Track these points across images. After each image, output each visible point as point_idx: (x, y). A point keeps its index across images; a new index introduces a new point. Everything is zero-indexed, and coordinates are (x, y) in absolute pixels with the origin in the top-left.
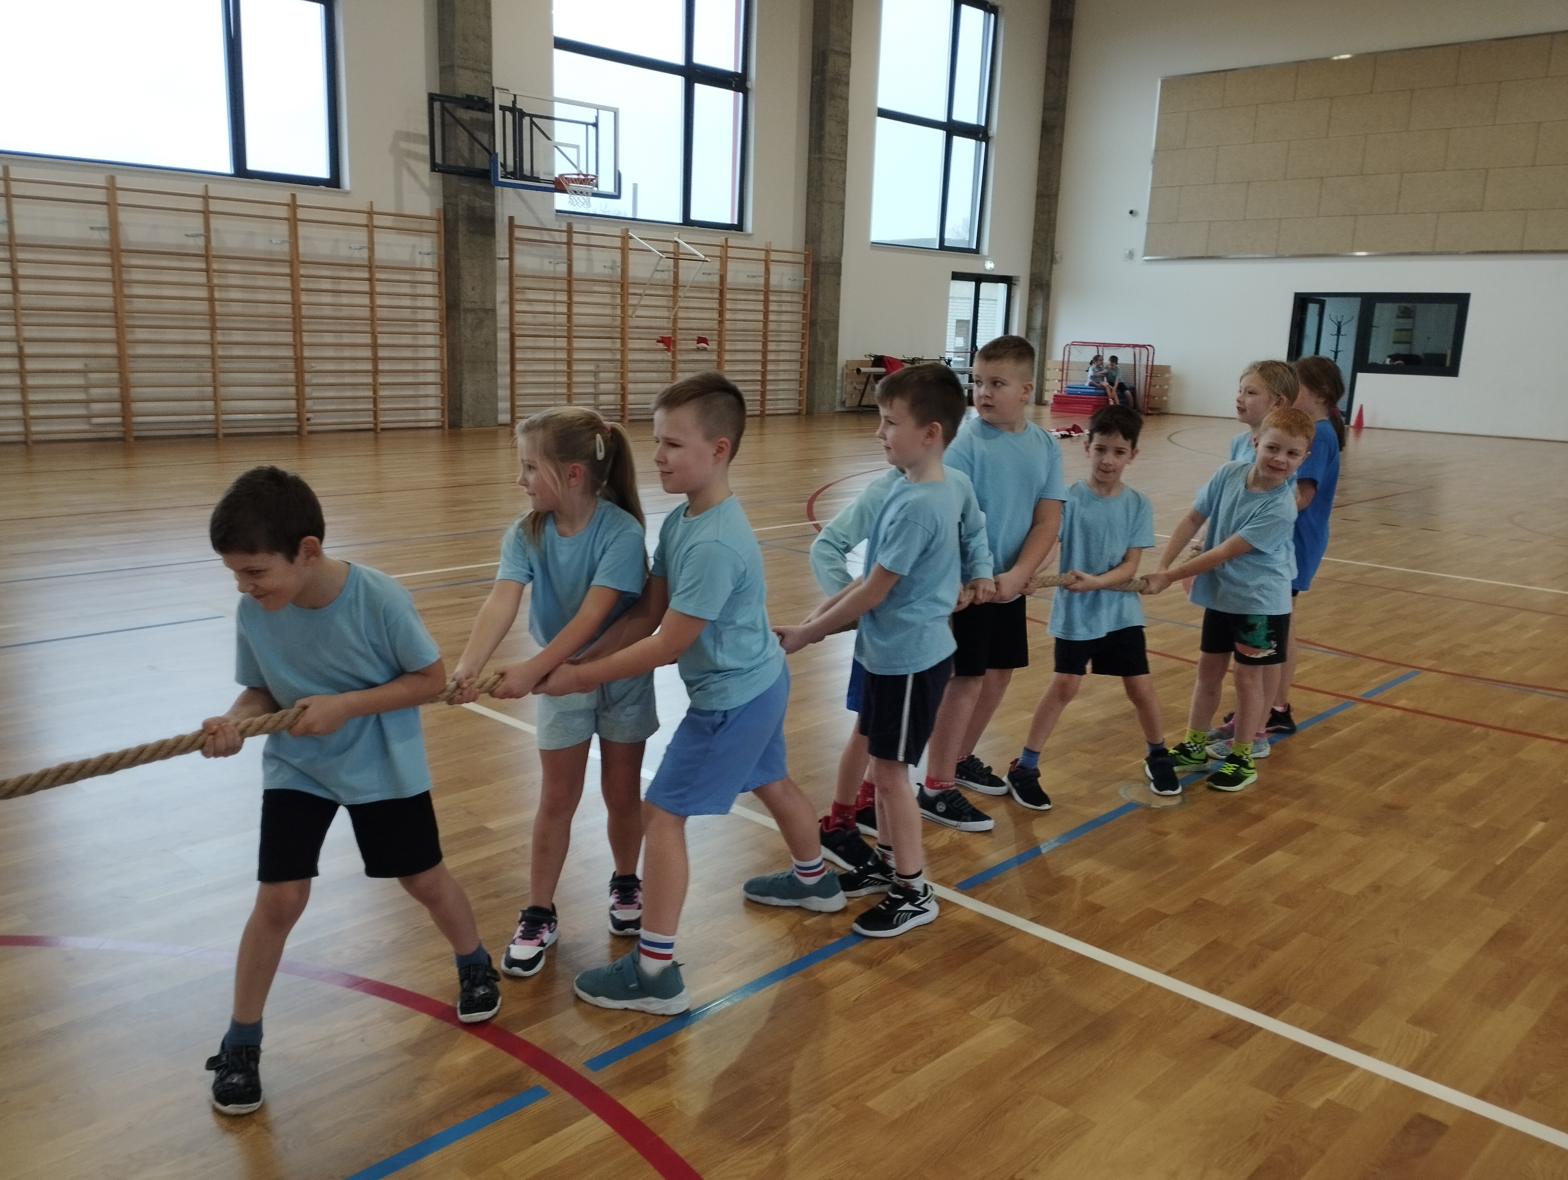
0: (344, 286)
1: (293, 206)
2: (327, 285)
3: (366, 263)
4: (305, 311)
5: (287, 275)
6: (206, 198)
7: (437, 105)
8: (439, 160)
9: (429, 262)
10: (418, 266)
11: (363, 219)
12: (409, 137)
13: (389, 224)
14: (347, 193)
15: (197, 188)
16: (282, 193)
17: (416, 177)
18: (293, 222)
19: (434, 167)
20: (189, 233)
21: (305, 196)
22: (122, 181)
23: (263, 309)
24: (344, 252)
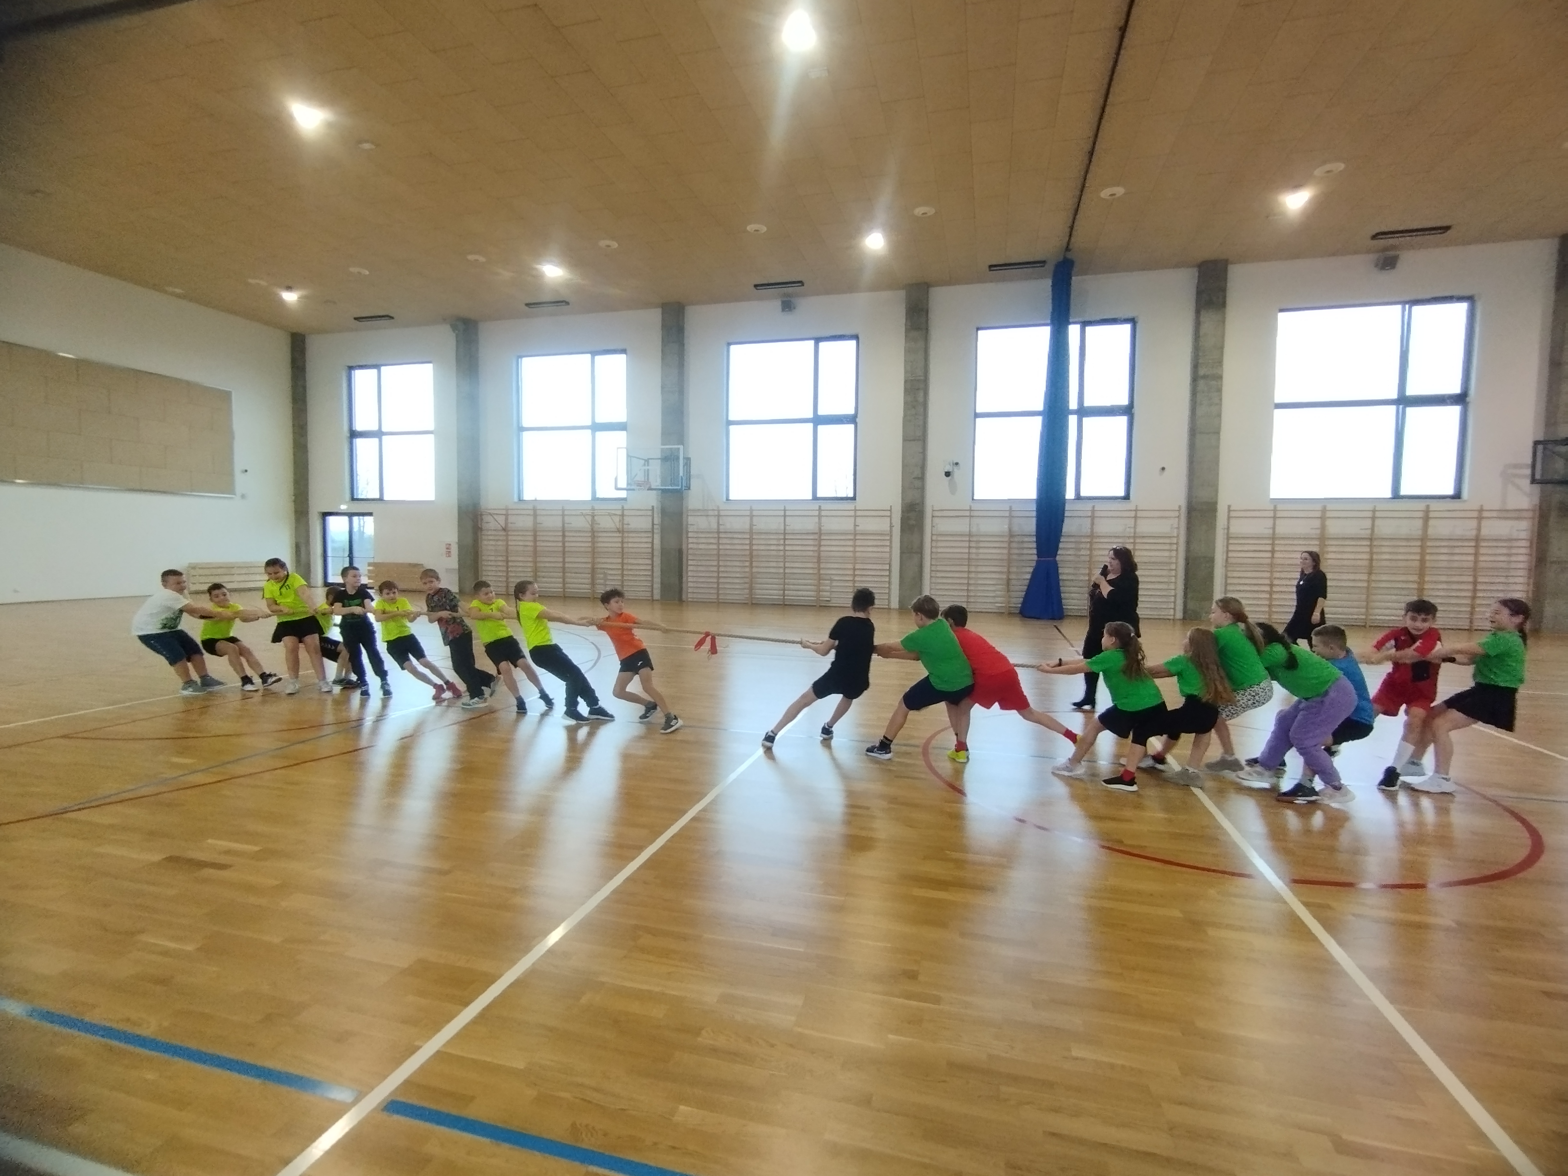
0: (1457, 551)
1: (1427, 511)
2: (1444, 550)
3: (1474, 538)
4: (1428, 564)
5: (1419, 546)
6: (1374, 511)
7: (1540, 447)
8: (1538, 476)
9: (1524, 535)
10: (1515, 537)
11: (1475, 514)
12: (1516, 466)
13: (1494, 516)
14: (1465, 501)
15: (1370, 507)
16: (1421, 505)
17: (1518, 487)
18: (1426, 519)
19: (1533, 481)
20: (1363, 528)
21: (1434, 505)
22: (1329, 506)
23: (1401, 564)
24: (1459, 532)
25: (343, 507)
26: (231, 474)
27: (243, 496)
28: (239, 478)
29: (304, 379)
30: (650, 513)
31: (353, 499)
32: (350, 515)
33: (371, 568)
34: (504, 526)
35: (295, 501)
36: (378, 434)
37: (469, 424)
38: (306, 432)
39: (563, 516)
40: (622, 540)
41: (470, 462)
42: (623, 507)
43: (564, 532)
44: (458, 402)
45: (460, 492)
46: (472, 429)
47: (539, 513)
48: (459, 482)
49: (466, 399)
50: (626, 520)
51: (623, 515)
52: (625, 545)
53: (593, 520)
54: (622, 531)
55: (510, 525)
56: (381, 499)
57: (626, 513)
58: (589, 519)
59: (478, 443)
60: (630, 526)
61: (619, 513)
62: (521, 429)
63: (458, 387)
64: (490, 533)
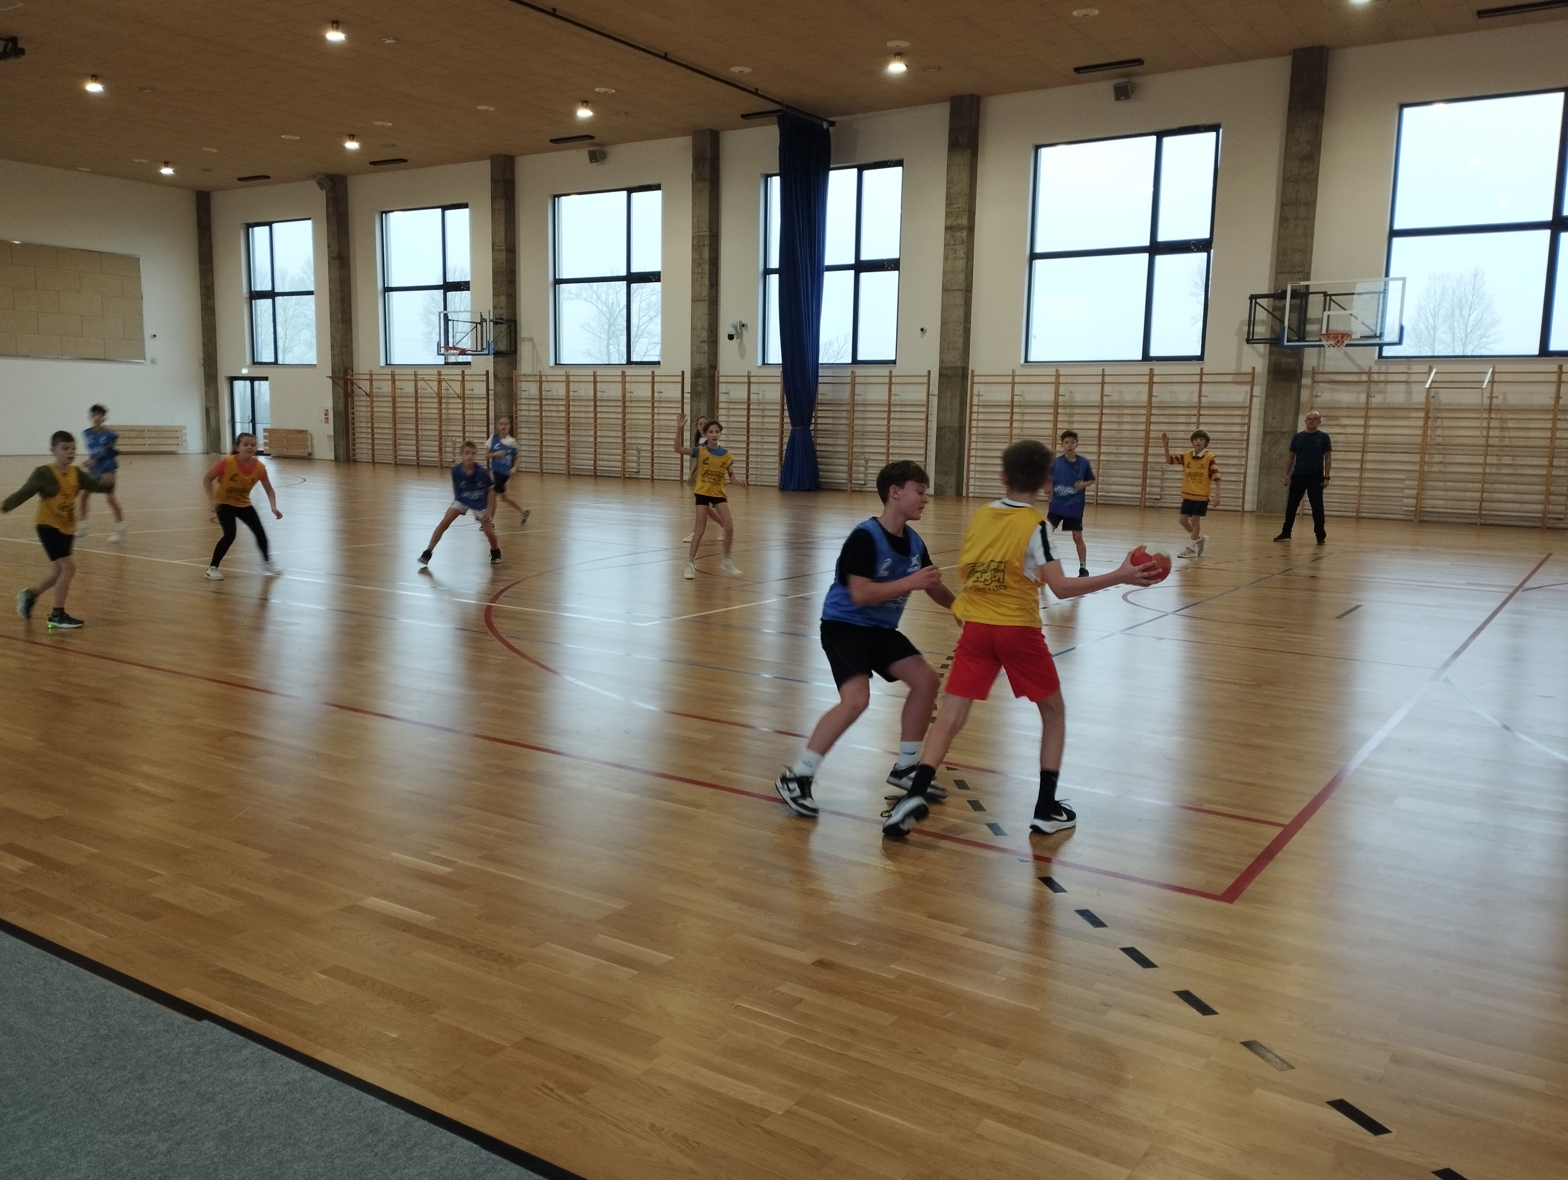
0: (1180, 420)
1: (1151, 374)
2: (1182, 419)
3: (1196, 405)
5: (1147, 415)
6: (1103, 375)
7: (1253, 302)
8: (1250, 337)
11: (1198, 379)
13: (1230, 380)
14: (1208, 363)
15: (1099, 371)
16: (1146, 369)
18: (1152, 384)
19: (1248, 341)
22: (1062, 371)
23: (1128, 435)
24: (1182, 399)
25: (245, 372)
26: (142, 340)
27: (153, 361)
28: (149, 343)
29: (210, 238)
30: (484, 378)
31: (254, 363)
32: (252, 380)
33: (266, 434)
34: (368, 391)
35: (204, 365)
36: (271, 295)
37: (338, 285)
38: (213, 293)
39: (416, 381)
40: (464, 407)
41: (340, 325)
42: (463, 372)
43: (417, 398)
44: (329, 262)
45: (333, 356)
46: (342, 291)
47: (397, 377)
48: (332, 346)
49: (334, 259)
50: (468, 385)
51: (463, 381)
52: (467, 412)
53: (440, 386)
54: (463, 397)
55: (375, 390)
56: (276, 363)
57: (466, 378)
58: (435, 385)
59: (350, 305)
60: (474, 392)
61: (460, 378)
62: (388, 290)
63: (329, 246)
64: (362, 398)
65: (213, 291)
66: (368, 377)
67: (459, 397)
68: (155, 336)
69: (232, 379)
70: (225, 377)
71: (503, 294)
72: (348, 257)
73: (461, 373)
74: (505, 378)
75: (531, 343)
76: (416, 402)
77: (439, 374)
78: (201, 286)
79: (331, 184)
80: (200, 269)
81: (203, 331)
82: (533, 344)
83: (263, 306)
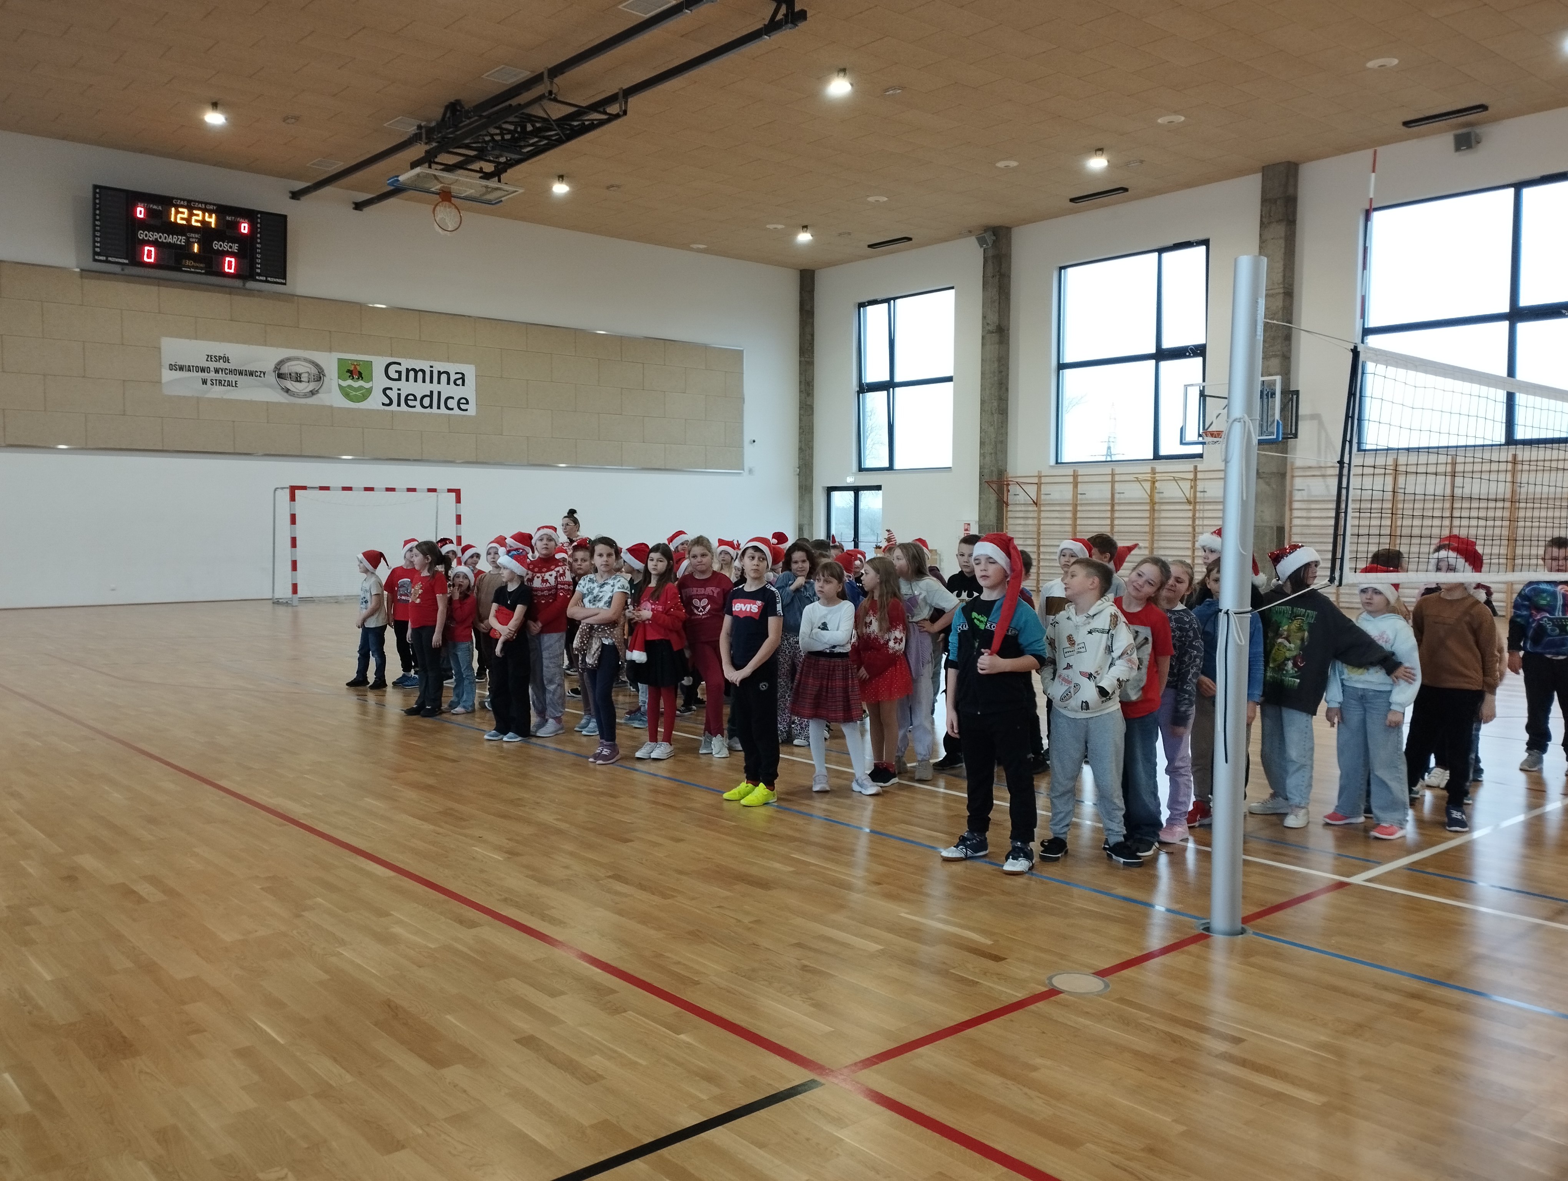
25: (850, 481)
26: (741, 446)
27: (751, 471)
28: (748, 450)
29: (812, 327)
31: (861, 469)
32: (856, 490)
34: (1032, 498)
35: (799, 474)
36: (888, 386)
37: (996, 365)
38: (813, 389)
39: (1113, 482)
40: (1194, 515)
41: (996, 416)
42: (1196, 467)
43: (1113, 505)
44: (983, 337)
45: (982, 455)
46: (1001, 372)
47: (1080, 479)
48: (982, 444)
49: (993, 332)
50: (1200, 486)
51: (1195, 479)
52: (1197, 522)
53: (1153, 488)
54: (1192, 502)
55: (1043, 497)
56: (891, 468)
57: (1199, 476)
58: (1147, 486)
59: (1007, 390)
60: (1206, 495)
61: (1191, 476)
62: (1061, 367)
63: (984, 317)
64: (1018, 508)
65: (813, 386)
66: (1036, 480)
67: (1189, 502)
68: (754, 441)
69: (830, 490)
70: (823, 487)
71: (1275, 356)
72: (1008, 330)
73: (1192, 469)
74: (1273, 473)
75: (1315, 422)
76: (1113, 511)
77: (1153, 471)
78: (800, 382)
79: (994, 238)
80: (800, 361)
81: (800, 434)
82: (1321, 424)
83: (876, 401)
